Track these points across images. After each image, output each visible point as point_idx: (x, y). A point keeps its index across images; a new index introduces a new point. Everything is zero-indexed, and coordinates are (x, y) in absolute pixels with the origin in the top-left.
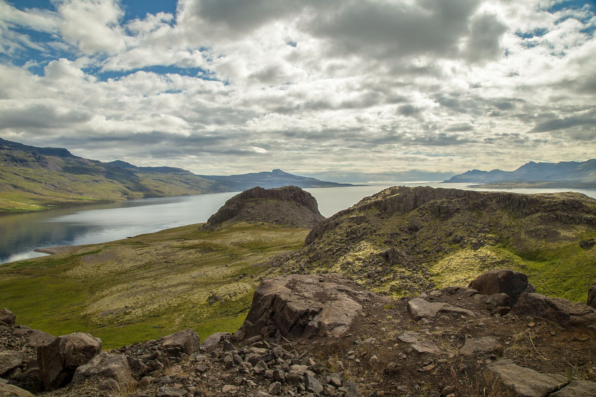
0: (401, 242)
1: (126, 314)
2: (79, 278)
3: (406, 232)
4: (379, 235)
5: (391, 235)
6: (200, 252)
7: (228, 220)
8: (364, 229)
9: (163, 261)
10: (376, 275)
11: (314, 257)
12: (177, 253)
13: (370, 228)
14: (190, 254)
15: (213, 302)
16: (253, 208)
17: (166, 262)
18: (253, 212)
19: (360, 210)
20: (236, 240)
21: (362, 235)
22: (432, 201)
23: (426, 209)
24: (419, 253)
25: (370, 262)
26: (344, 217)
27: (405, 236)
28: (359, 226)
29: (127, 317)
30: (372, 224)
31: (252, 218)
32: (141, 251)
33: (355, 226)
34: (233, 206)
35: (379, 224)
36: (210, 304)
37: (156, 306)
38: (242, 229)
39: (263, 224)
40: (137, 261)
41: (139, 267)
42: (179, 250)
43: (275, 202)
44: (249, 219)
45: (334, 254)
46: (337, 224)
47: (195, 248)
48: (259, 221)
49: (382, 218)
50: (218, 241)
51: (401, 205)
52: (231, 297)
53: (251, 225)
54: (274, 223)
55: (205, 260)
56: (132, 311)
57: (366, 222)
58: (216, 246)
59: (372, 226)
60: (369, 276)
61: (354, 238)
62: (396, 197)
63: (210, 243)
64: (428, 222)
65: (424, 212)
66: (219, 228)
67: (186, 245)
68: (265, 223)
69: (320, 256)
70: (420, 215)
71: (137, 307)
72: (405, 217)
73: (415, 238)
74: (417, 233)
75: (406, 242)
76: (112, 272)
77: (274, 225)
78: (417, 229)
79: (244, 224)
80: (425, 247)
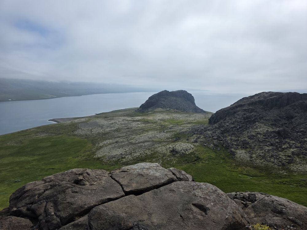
0: (282, 125)
1: (122, 158)
2: (82, 136)
3: (285, 119)
4: (266, 120)
5: (274, 120)
6: (144, 123)
7: (151, 107)
8: (255, 116)
9: (126, 128)
10: (277, 144)
11: (224, 130)
12: (131, 124)
13: (259, 116)
14: (138, 124)
15: (175, 154)
16: (164, 101)
17: (128, 128)
18: (164, 103)
19: (249, 105)
20: (160, 118)
21: (255, 119)
22: (301, 101)
23: (297, 106)
24: (298, 132)
25: (268, 136)
26: (238, 109)
27: (284, 121)
28: (251, 114)
29: (124, 160)
30: (260, 113)
31: (163, 107)
32: (111, 122)
33: (248, 114)
34: (154, 100)
35: (264, 113)
36: (174, 155)
37: (138, 154)
38: (161, 112)
39: (170, 110)
40: (111, 127)
41: (114, 131)
42: (132, 122)
43: (175, 98)
44: (162, 107)
45: (238, 129)
46: (235, 113)
47: (140, 121)
48: (168, 108)
49: (266, 110)
50: (150, 118)
51: (278, 103)
52: (185, 152)
53: (164, 110)
54: (175, 109)
55: (148, 128)
56: (125, 156)
57: (255, 112)
58: (151, 121)
59: (260, 114)
60: (272, 145)
61: (250, 121)
62: (274, 98)
63: (147, 119)
64: (299, 113)
65: (295, 107)
66: (147, 111)
67: (134, 119)
68: (171, 109)
69: (228, 130)
70: (293, 109)
71: (128, 154)
72: (281, 110)
73: (292, 123)
74: (293, 120)
75: (286, 125)
76: (100, 133)
77: (175, 110)
78: (292, 118)
79: (160, 109)
80: (301, 129)
